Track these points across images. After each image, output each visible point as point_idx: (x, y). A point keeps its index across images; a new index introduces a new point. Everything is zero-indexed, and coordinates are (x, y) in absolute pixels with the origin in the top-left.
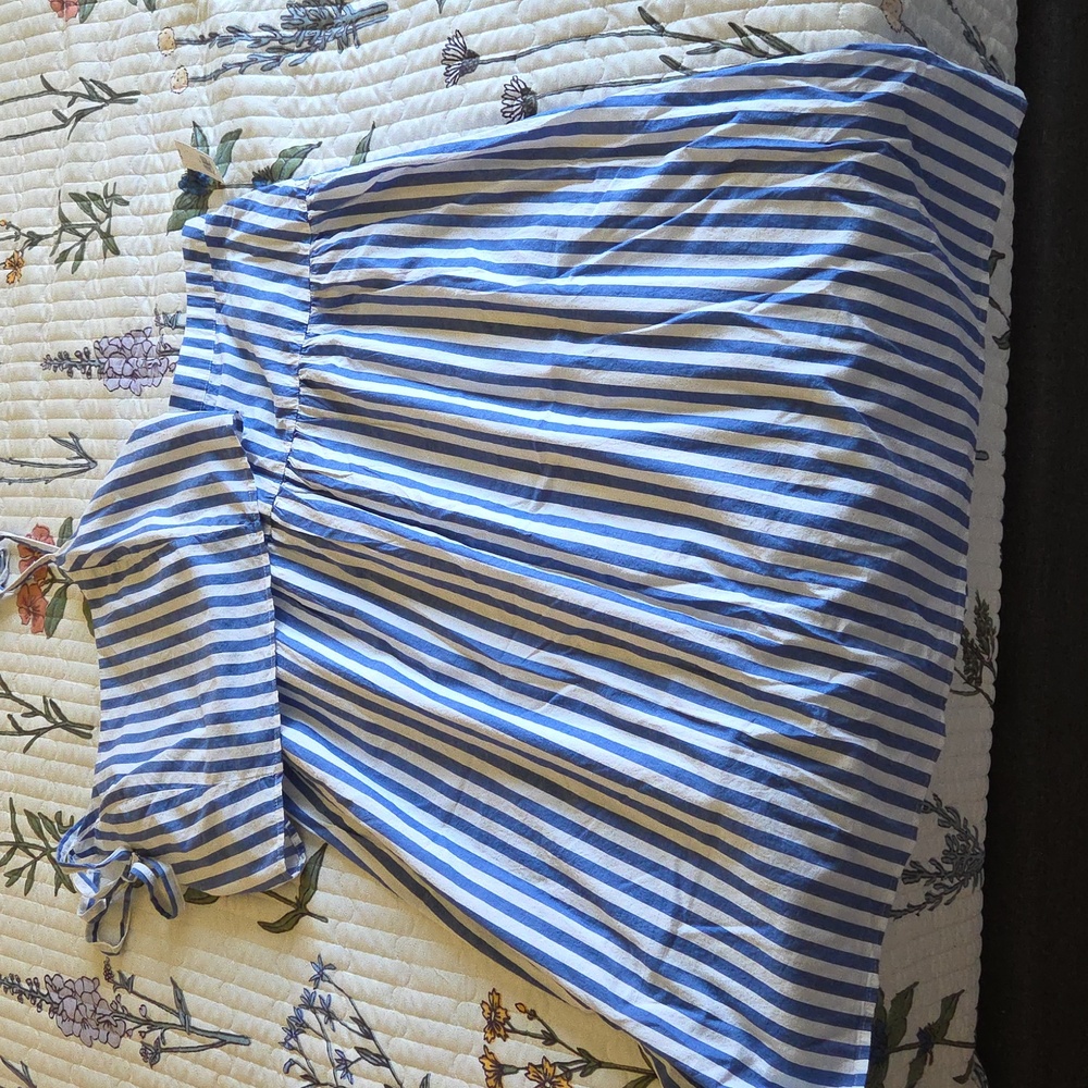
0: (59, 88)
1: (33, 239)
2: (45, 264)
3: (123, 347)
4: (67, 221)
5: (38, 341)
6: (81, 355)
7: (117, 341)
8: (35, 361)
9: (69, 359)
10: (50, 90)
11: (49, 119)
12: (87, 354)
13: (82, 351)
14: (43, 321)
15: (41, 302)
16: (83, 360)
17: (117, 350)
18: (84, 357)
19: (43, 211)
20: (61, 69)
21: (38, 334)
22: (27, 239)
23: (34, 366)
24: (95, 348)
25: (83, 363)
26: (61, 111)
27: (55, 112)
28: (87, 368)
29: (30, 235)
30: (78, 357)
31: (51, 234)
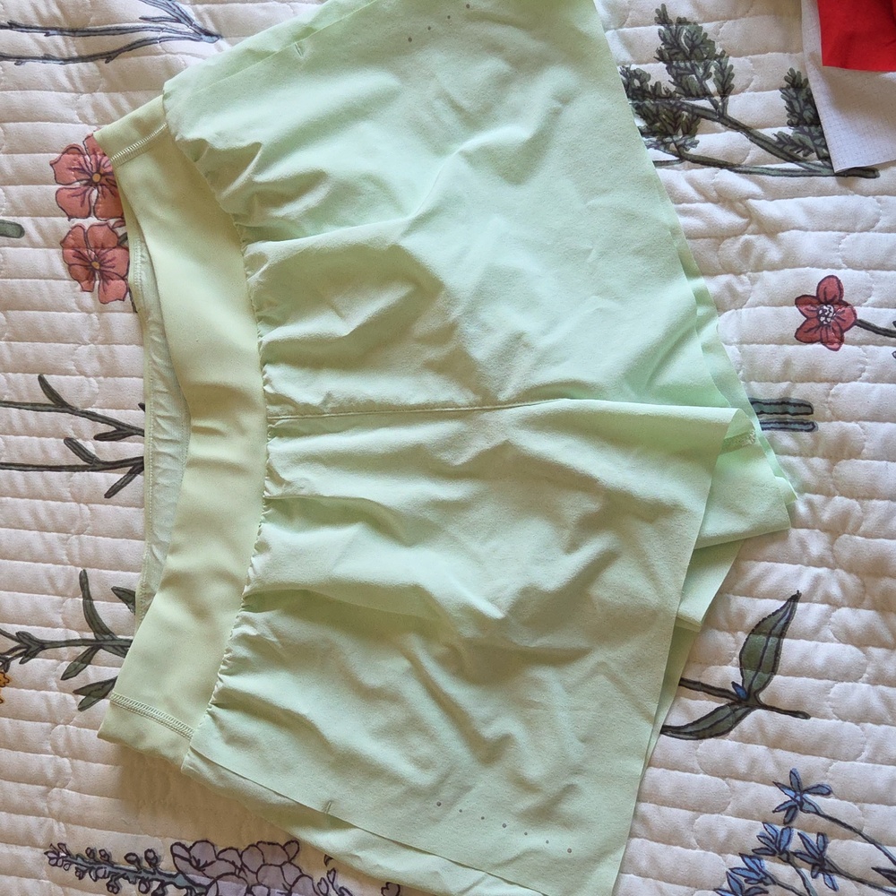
0: (78, 405)
1: (29, 647)
2: (50, 689)
3: (243, 867)
4: (108, 632)
5: (39, 813)
6: (138, 861)
7: (232, 856)
8: (34, 845)
9: (112, 864)
10: (58, 403)
11: (56, 451)
12: (154, 860)
13: (141, 854)
14: (50, 785)
15: (46, 752)
16: (140, 868)
17: (232, 869)
18: (145, 864)
19: (45, 601)
20: (82, 373)
21: (42, 804)
22: (16, 644)
23: (31, 856)
24: (174, 855)
25: (143, 874)
26: (80, 441)
27: (70, 442)
28: (155, 885)
29: (22, 637)
30: (131, 862)
31: (69, 643)
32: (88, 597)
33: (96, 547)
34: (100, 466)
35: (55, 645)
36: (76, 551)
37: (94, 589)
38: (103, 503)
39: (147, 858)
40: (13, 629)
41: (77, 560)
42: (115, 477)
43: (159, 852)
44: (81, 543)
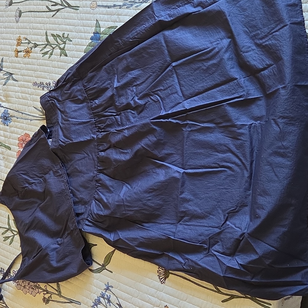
2: (38, 53)
4: (49, 42)
5: (33, 77)
8: (31, 82)
9: (43, 85)
11: (44, 8)
14: (35, 71)
15: (36, 65)
16: (48, 86)
18: (48, 85)
19: (39, 37)
21: (33, 75)
22: (34, 45)
23: (30, 84)
24: (53, 83)
25: (48, 87)
26: (49, 6)
27: (47, 7)
28: (49, 88)
29: (35, 44)
30: (46, 84)
31: (42, 45)
32: (47, 36)
33: (49, 26)
34: (51, 11)
35: (40, 45)
36: (45, 27)
37: (48, 34)
38: (51, 18)
39: (49, 84)
40: (33, 42)
41: (45, 29)
42: (54, 13)
43: (51, 83)
44: (46, 26)
